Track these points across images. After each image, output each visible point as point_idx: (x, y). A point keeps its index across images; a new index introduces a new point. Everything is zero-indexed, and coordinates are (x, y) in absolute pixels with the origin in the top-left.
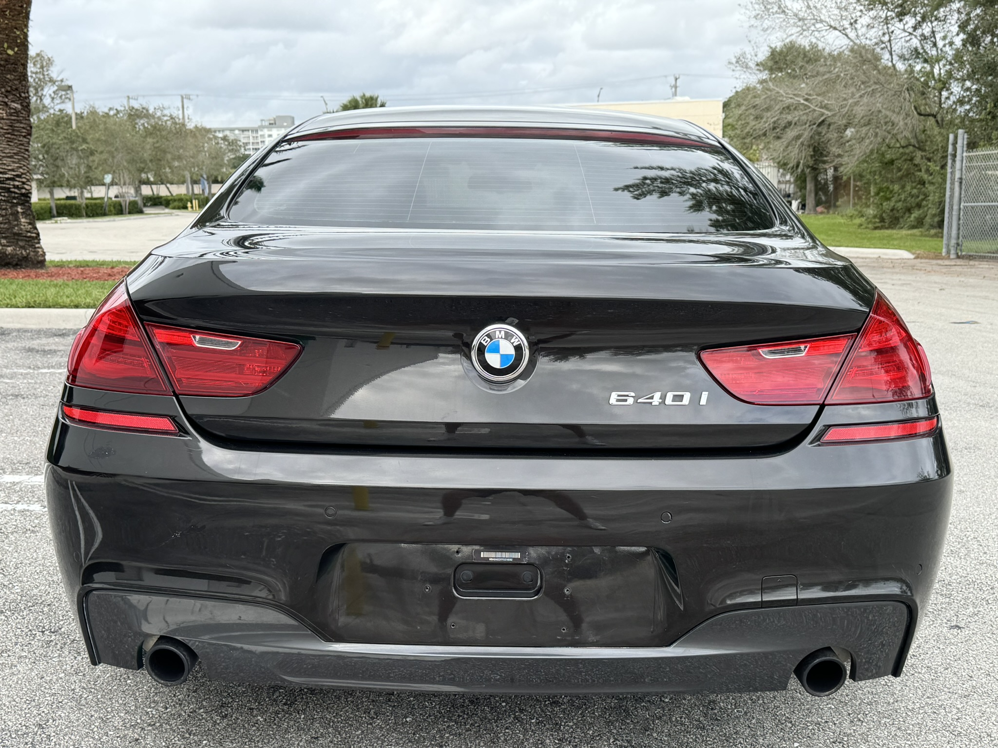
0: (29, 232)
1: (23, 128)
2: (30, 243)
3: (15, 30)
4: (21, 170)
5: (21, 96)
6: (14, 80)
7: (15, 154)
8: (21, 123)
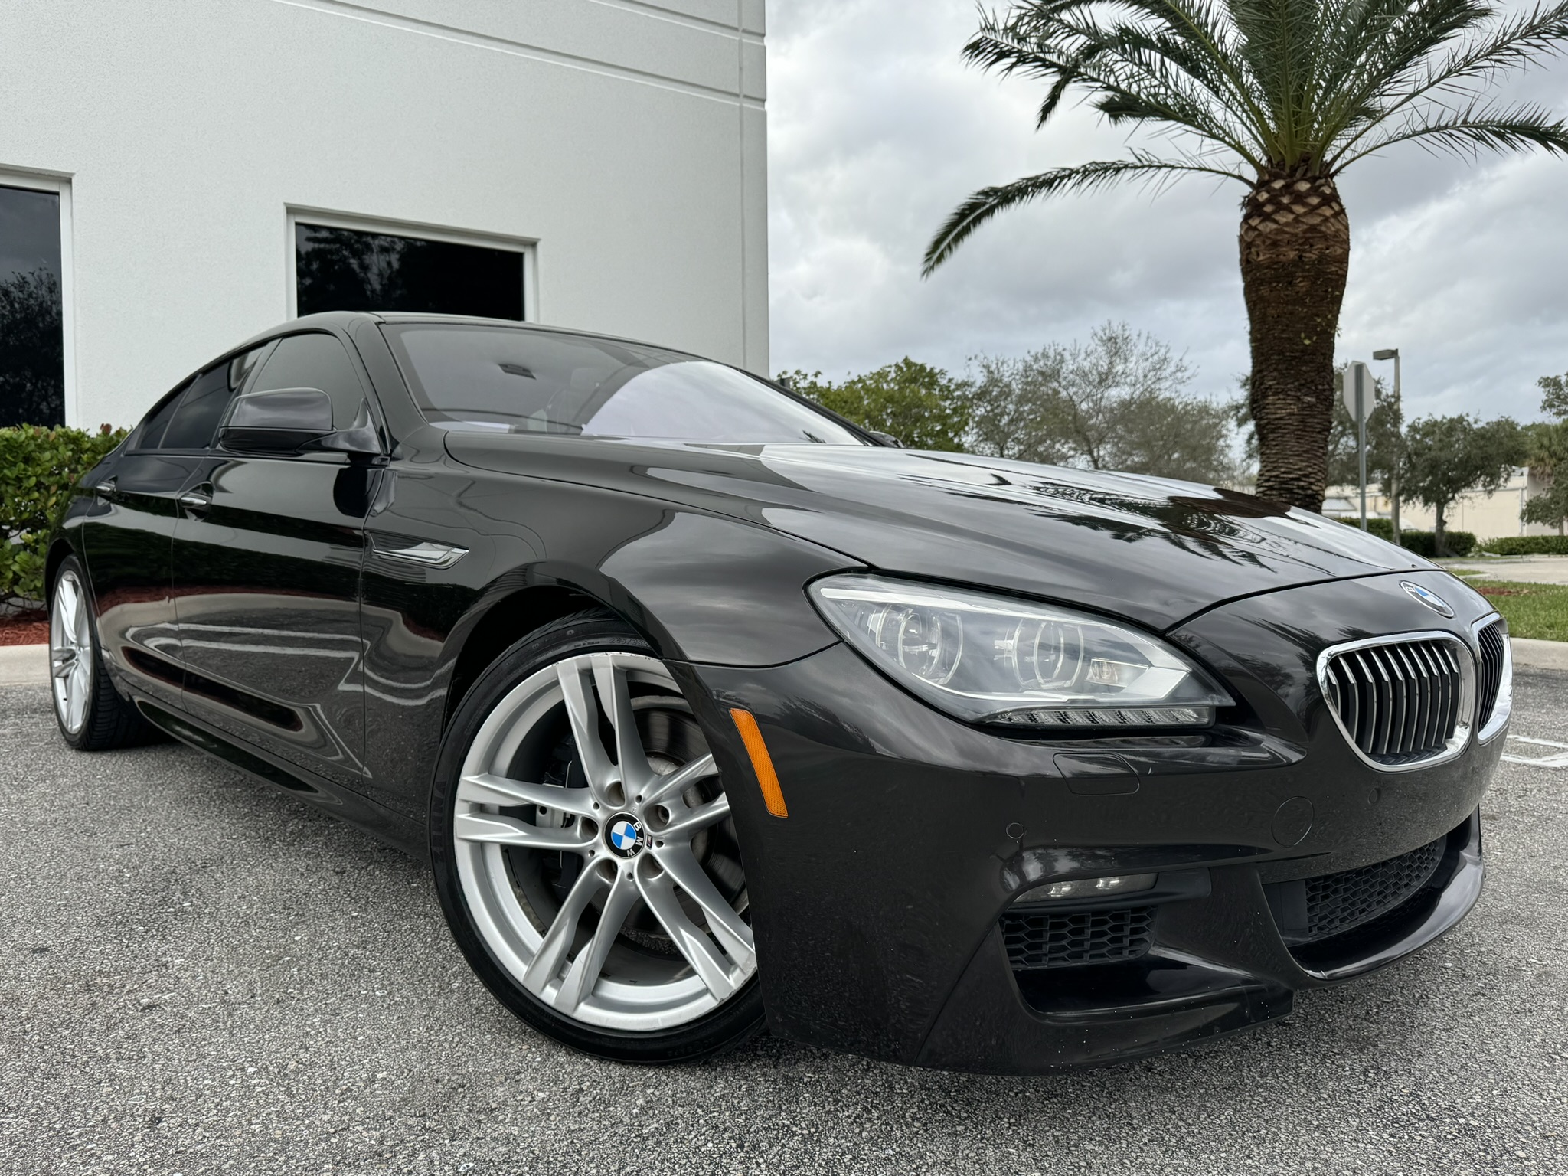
1: (1318, 423)
3: (1316, 318)
5: (1317, 388)
6: (1309, 371)
7: (1305, 452)
8: (1315, 418)
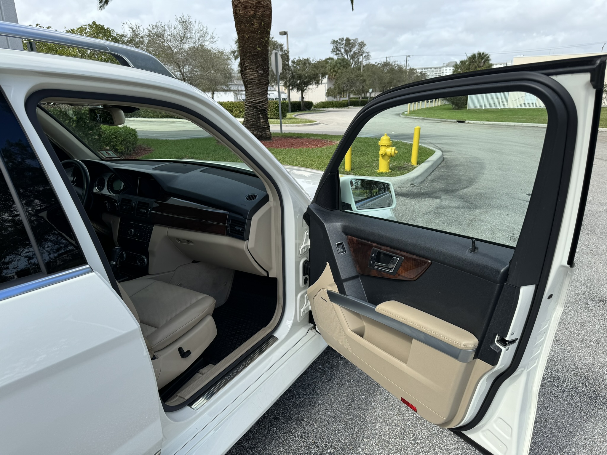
0: (264, 125)
1: (265, 81)
2: (264, 130)
3: (262, 39)
4: (263, 99)
5: (263, 67)
6: (260, 61)
7: (260, 92)
8: (263, 79)
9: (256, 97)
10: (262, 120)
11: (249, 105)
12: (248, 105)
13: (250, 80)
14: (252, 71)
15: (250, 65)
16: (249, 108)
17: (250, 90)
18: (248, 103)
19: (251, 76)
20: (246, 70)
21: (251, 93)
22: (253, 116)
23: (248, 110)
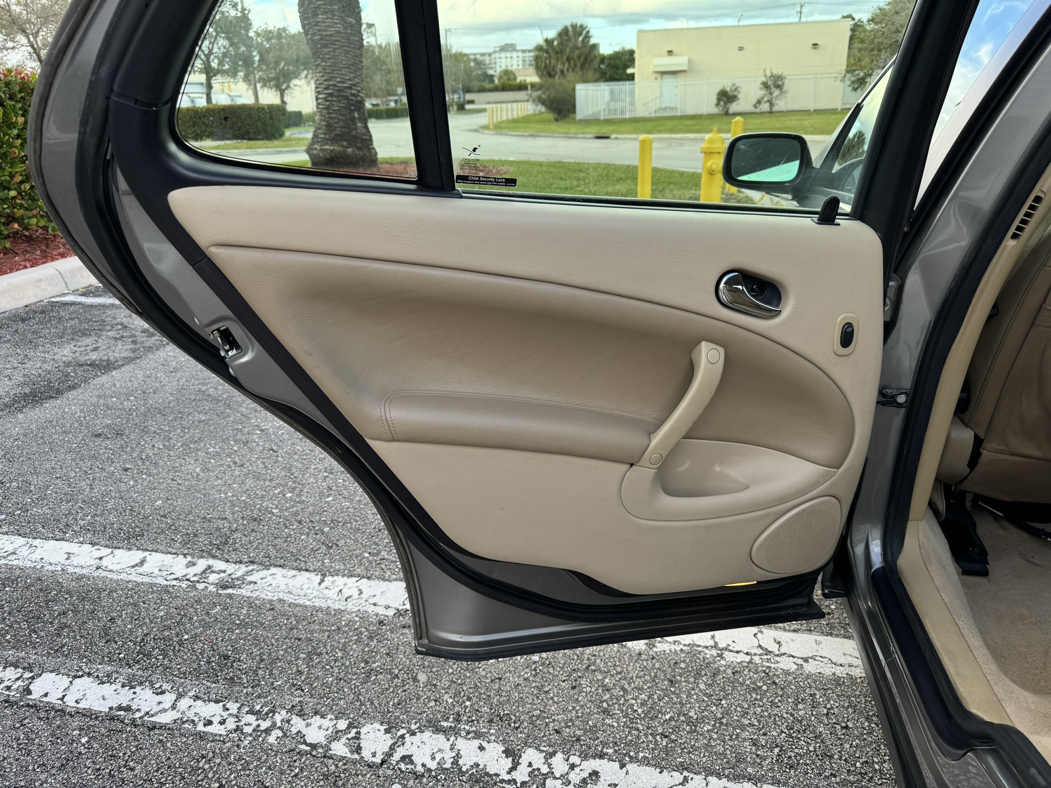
0: (363, 134)
1: (357, 41)
2: (365, 145)
4: (356, 80)
8: (355, 36)
9: (342, 74)
10: (359, 125)
11: (327, 92)
12: (325, 92)
13: (328, 38)
14: (332, 19)
15: (325, 4)
16: (330, 99)
17: (329, 59)
18: (326, 89)
19: (329, 29)
20: (316, 15)
21: (330, 66)
22: (340, 115)
23: (327, 103)
